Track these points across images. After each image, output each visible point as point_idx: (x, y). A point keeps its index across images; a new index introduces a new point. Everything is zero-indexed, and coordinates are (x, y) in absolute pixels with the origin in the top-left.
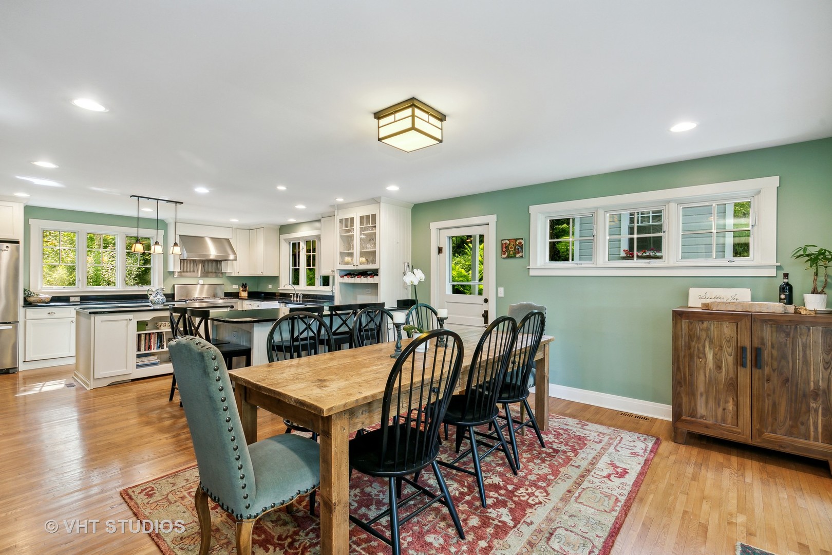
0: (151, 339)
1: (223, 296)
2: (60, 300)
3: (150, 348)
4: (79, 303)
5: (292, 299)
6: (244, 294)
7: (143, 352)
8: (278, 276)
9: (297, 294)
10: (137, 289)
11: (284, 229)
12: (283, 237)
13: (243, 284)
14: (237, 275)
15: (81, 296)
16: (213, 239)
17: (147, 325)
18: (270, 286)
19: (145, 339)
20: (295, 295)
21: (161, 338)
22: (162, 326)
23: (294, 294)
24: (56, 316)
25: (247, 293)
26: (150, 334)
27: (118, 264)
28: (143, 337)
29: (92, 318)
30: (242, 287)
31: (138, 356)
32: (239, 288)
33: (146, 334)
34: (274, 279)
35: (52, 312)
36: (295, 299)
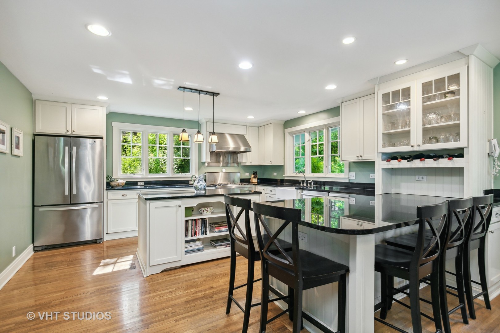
0: (197, 225)
1: (239, 181)
2: (131, 184)
3: (195, 234)
4: (143, 187)
5: (302, 185)
6: (255, 181)
7: (190, 238)
8: (283, 165)
9: (307, 181)
10: (181, 176)
11: (288, 123)
12: (287, 130)
13: (254, 172)
14: (249, 164)
15: (145, 181)
16: (231, 135)
17: (193, 211)
18: (275, 174)
19: (192, 225)
20: (305, 182)
21: (205, 223)
22: (205, 212)
23: (303, 181)
24: (127, 197)
25: (257, 179)
26: (195, 220)
27: (168, 157)
28: (190, 223)
29: (148, 205)
30: (253, 175)
31: (186, 242)
32: (251, 176)
33: (192, 220)
34: (280, 168)
35: (125, 194)
36: (305, 185)
